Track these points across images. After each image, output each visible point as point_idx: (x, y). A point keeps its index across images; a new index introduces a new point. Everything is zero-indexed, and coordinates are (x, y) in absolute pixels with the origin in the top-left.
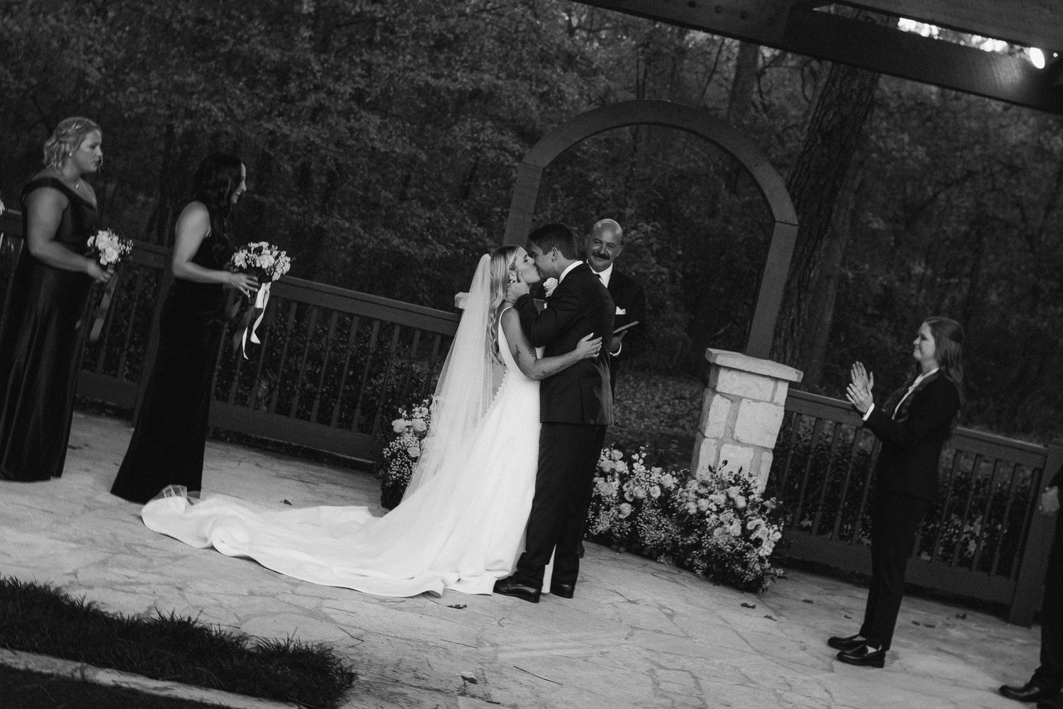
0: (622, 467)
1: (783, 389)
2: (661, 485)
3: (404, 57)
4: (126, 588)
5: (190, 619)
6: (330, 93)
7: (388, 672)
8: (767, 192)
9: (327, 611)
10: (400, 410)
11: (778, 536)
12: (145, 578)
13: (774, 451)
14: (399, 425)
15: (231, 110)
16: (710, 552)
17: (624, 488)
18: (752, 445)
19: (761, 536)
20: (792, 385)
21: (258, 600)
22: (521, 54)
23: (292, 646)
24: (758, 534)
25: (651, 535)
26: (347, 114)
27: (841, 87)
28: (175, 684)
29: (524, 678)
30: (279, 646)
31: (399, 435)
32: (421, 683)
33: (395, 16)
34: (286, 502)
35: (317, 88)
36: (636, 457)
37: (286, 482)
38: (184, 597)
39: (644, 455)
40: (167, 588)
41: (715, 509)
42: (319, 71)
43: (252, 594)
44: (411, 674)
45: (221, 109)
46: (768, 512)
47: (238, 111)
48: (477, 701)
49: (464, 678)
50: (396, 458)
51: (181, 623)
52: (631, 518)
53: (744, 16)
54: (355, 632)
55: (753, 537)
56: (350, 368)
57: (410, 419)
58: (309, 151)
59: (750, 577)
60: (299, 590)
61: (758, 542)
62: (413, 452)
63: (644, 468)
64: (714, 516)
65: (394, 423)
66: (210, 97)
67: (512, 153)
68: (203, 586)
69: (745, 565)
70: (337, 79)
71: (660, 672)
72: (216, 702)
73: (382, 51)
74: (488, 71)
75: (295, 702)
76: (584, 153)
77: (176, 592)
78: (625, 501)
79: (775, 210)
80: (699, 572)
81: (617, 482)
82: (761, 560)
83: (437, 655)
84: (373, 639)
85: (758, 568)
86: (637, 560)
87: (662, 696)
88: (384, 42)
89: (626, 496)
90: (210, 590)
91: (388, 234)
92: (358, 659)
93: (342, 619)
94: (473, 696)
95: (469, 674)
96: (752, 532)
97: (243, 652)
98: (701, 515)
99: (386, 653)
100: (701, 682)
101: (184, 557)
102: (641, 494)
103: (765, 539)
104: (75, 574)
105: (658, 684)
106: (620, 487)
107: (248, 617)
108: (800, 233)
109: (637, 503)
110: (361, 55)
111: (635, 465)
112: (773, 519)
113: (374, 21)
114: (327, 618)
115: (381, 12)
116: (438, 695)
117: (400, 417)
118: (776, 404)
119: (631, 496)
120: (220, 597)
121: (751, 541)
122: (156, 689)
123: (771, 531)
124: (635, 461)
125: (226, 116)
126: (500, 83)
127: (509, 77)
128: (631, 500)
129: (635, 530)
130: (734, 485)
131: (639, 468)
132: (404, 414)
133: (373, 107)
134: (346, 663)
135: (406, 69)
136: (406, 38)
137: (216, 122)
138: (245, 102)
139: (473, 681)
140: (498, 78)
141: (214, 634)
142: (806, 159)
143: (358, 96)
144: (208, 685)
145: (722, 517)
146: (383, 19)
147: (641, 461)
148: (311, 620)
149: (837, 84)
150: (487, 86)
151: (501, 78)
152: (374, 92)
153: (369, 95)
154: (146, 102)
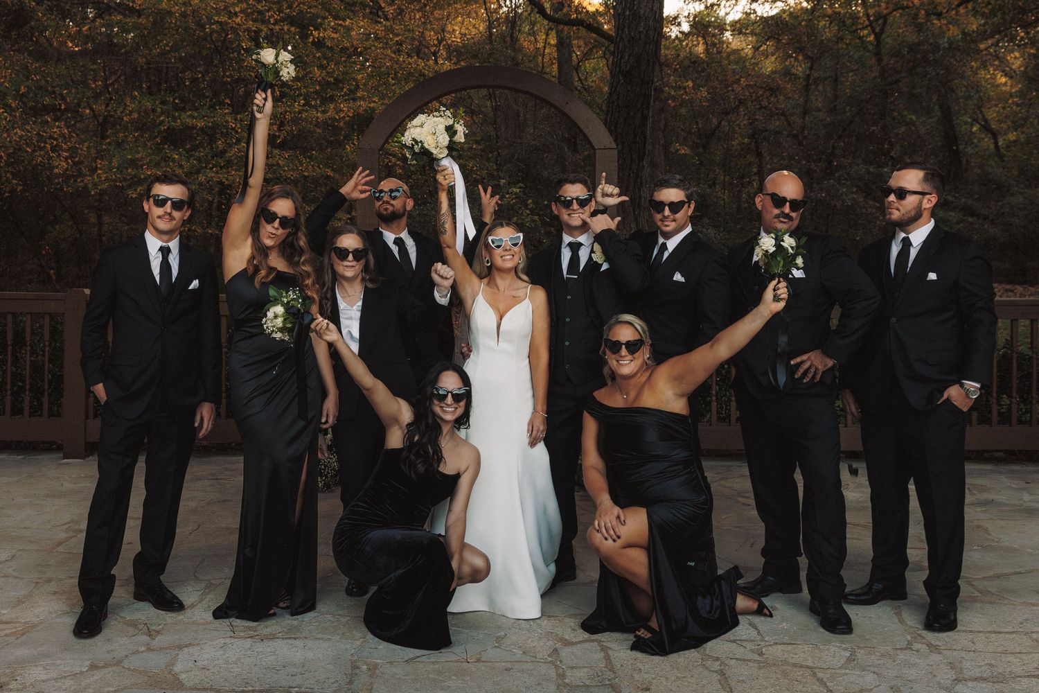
3: (299, 102)
22: (388, 81)
27: (629, 31)
73: (283, 102)
74: (362, 98)
79: (593, 140)
126: (372, 105)
135: (300, 112)
136: (298, 88)
140: (372, 102)
142: (614, 98)
150: (365, 110)
151: (374, 102)
152: (283, 134)
153: (279, 136)
154: (107, 179)
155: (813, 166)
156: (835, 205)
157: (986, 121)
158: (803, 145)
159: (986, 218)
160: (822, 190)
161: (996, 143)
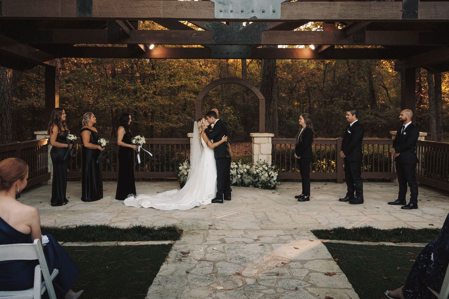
0: (236, 166)
1: (270, 139)
2: (246, 168)
3: (163, 81)
4: (124, 221)
5: (140, 225)
6: (147, 93)
7: (191, 228)
8: (256, 94)
9: (173, 216)
10: (180, 164)
11: (277, 174)
12: (127, 218)
13: (271, 154)
14: (180, 168)
15: (125, 103)
16: (262, 182)
17: (238, 171)
18: (266, 154)
19: (273, 175)
20: (272, 138)
21: (156, 217)
22: (190, 74)
23: (166, 227)
24: (272, 175)
25: (246, 181)
26: (152, 98)
28: (140, 242)
29: (224, 222)
30: (163, 227)
31: (181, 170)
32: (199, 229)
33: (159, 72)
34: (158, 192)
35: (144, 93)
36: (239, 163)
37: (157, 187)
38: (138, 220)
39: (241, 162)
40: (133, 219)
41: (260, 171)
42: (144, 89)
43: (154, 216)
44: (196, 227)
45: (123, 103)
46: (273, 169)
47: (127, 103)
48: (213, 230)
49: (209, 225)
50: (181, 176)
51: (138, 227)
52: (241, 178)
53: (241, 53)
54: (180, 220)
55: (271, 176)
56: (166, 157)
57: (183, 166)
58: (146, 108)
59: (273, 186)
60: (165, 213)
61: (273, 177)
62: (186, 174)
63: (241, 165)
64: (260, 173)
65: (179, 168)
66: (119, 101)
67: (193, 98)
68: (142, 217)
69: (271, 183)
70: (148, 90)
71: (256, 214)
72: (151, 244)
73: (157, 81)
74: (183, 80)
75: (170, 240)
76: (211, 94)
77: (136, 219)
78: (239, 174)
79: (258, 97)
80: (260, 187)
81: (236, 170)
82: (274, 181)
83: (201, 221)
84: (185, 220)
85: (274, 183)
86: (244, 188)
87: (258, 219)
88: (158, 79)
89: (239, 173)
90: (144, 217)
91: (168, 124)
92: (182, 226)
93: (177, 217)
94: (212, 229)
95: (210, 224)
96: (270, 175)
97: (155, 230)
98: (258, 173)
99: (189, 223)
100: (266, 214)
101: (136, 211)
102: (242, 172)
103: (274, 176)
104: (111, 220)
105: (256, 216)
106: (237, 171)
107: (155, 222)
108: (266, 101)
109: (241, 174)
110: (153, 83)
111: (239, 165)
112: (275, 170)
113: (154, 74)
114: (174, 218)
115: (155, 72)
116: (203, 230)
117: (180, 166)
118: (269, 143)
119: (240, 173)
120: (146, 218)
121: (271, 177)
122: (136, 244)
123: (275, 174)
124: (239, 164)
125: (124, 104)
126: (187, 82)
127: (188, 80)
128: (240, 174)
129: (242, 181)
130: (264, 165)
131: (240, 165)
132: (181, 165)
133: (159, 95)
134: (180, 228)
135: (164, 84)
136: (162, 77)
137: (122, 106)
138: (128, 100)
139: (211, 225)
140: (186, 81)
141: (147, 228)
142: (263, 83)
143: (154, 93)
144: (148, 240)
145: (262, 173)
146: (156, 73)
147: (240, 164)
148: (170, 219)
149: (267, 64)
150: (184, 84)
151: (187, 81)
152: (158, 91)
153: (157, 92)
154: (105, 105)
155: (326, 100)
156: (333, 113)
157: (384, 85)
158: (323, 93)
159: (382, 117)
160: (329, 108)
161: (387, 92)
